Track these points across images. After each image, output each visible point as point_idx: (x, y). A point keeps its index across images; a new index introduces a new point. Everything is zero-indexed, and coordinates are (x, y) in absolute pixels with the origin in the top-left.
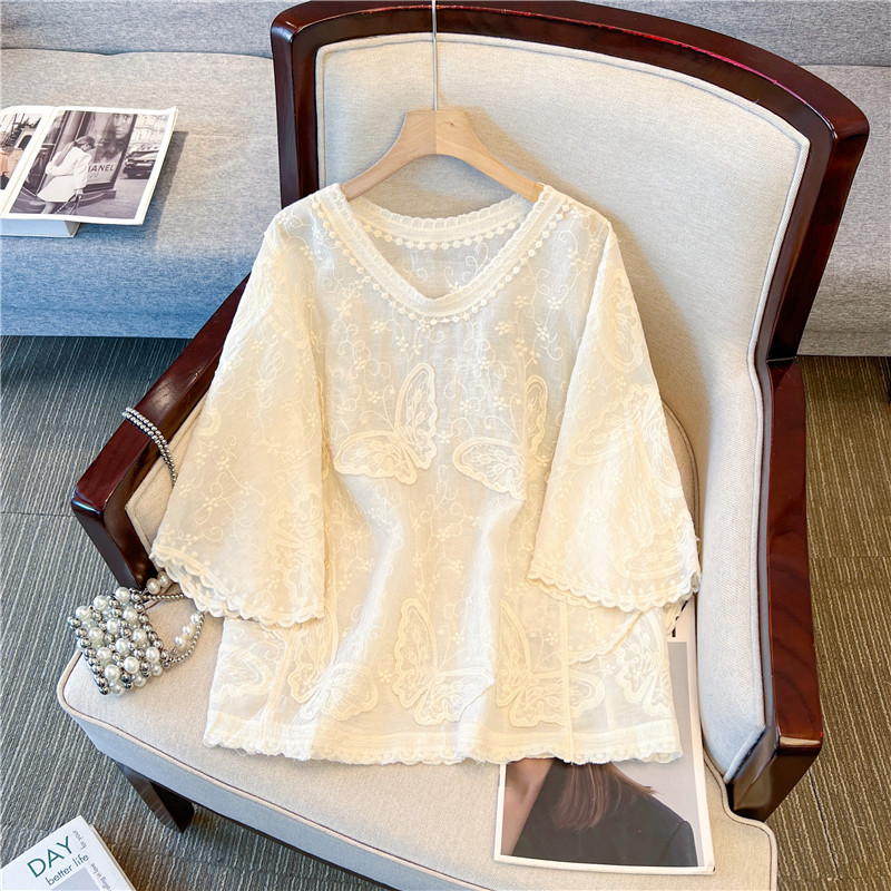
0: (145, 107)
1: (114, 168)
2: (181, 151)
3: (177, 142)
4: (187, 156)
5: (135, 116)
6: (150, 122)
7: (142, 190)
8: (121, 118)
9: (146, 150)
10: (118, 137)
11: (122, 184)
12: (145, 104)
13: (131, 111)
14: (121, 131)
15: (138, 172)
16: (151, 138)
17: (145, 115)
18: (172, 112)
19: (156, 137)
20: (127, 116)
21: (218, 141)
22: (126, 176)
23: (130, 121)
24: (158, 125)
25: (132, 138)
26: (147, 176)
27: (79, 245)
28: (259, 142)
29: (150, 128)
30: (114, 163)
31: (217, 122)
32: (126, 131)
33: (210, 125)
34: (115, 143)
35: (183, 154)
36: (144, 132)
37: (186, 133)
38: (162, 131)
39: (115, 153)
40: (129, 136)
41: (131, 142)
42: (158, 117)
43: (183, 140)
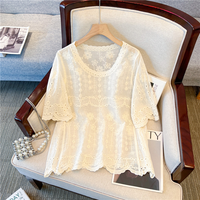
0: (22, 27)
1: (14, 41)
2: (30, 37)
3: (29, 35)
4: (32, 38)
5: (20, 29)
6: (23, 30)
7: (21, 46)
8: (16, 29)
9: (22, 37)
10: (15, 33)
11: (16, 45)
12: (22, 26)
13: (19, 28)
14: (16, 32)
15: (20, 42)
16: (23, 34)
17: (22, 28)
18: (28, 28)
19: (24, 34)
20: (18, 29)
21: (39, 35)
22: (17, 43)
23: (18, 30)
24: (25, 31)
25: (19, 34)
26: (22, 43)
27: (6, 59)
28: (49, 35)
29: (23, 32)
30: (14, 40)
31: (39, 30)
32: (17, 32)
33: (37, 31)
34: (15, 35)
35: (31, 38)
36: (22, 32)
37: (32, 33)
38: (26, 32)
39: (15, 37)
40: (18, 33)
41: (18, 35)
42: (25, 29)
43: (31, 35)
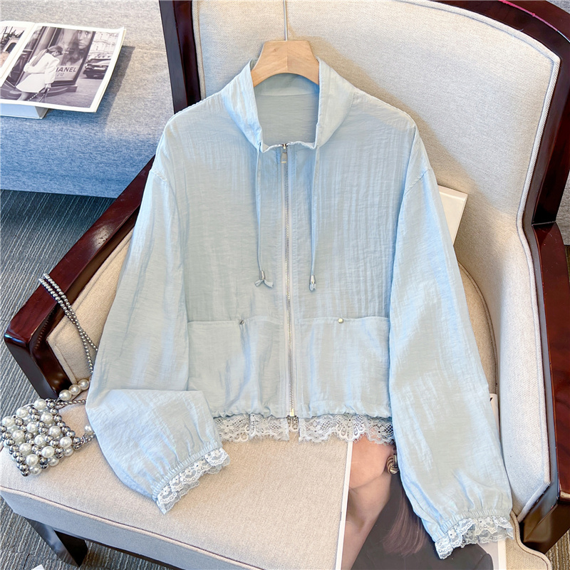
1: (76, 70)
3: (125, 54)
5: (94, 33)
6: (105, 38)
7: (97, 87)
8: (83, 34)
9: (101, 58)
10: (80, 47)
11: (81, 82)
13: (91, 29)
15: (95, 74)
16: (106, 49)
17: (102, 33)
18: (121, 31)
19: (110, 49)
20: (88, 32)
22: (85, 76)
23: (90, 36)
24: (111, 41)
26: (101, 77)
27: (46, 126)
29: (106, 42)
30: (76, 66)
32: (87, 43)
34: (78, 51)
35: (131, 63)
36: (101, 44)
37: (133, 48)
38: (114, 45)
39: (78, 59)
40: (88, 47)
42: (111, 35)
43: (131, 53)
